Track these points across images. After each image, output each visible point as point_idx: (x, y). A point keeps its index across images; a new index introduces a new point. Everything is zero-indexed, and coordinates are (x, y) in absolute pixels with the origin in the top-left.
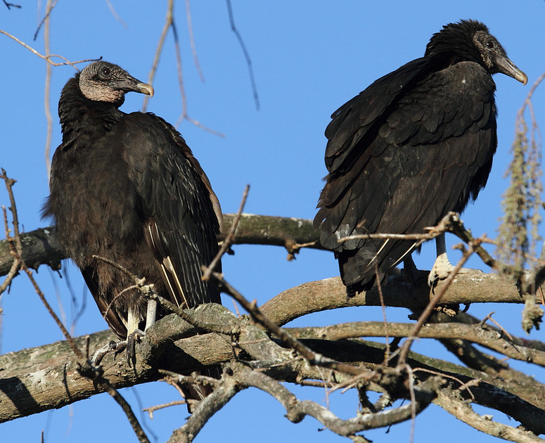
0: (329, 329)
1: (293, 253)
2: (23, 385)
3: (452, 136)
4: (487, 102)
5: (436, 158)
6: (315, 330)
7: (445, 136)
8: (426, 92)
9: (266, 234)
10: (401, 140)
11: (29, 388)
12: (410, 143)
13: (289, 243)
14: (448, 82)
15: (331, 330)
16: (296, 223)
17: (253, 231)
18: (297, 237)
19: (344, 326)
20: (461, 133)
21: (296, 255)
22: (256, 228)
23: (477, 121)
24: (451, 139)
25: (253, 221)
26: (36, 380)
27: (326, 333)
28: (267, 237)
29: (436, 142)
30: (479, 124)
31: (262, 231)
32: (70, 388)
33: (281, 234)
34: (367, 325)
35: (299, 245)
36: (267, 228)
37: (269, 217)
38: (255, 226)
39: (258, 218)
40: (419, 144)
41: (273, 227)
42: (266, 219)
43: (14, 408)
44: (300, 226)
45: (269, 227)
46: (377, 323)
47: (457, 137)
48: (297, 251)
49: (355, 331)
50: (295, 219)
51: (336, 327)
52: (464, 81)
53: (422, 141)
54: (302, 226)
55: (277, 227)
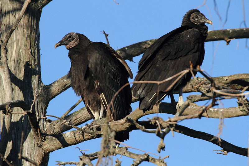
0: (228, 77)
1: (228, 43)
2: (63, 137)
3: (181, 56)
4: (197, 43)
5: (175, 64)
6: (224, 78)
7: (179, 56)
8: (174, 41)
9: (216, 37)
10: (162, 58)
11: (65, 138)
12: (166, 60)
13: (226, 39)
14: (182, 37)
15: (229, 77)
16: (229, 31)
17: (210, 37)
18: (229, 36)
19: (234, 76)
20: (184, 55)
21: (229, 43)
22: (212, 36)
23: (192, 50)
24: (181, 57)
25: (210, 33)
26: (67, 136)
27: (227, 78)
28: (216, 38)
29: (175, 59)
30: (193, 51)
31: (214, 37)
32: (76, 139)
33: (222, 36)
34: (242, 75)
35: (230, 40)
36: (216, 35)
37: (217, 31)
38: (211, 35)
39: (213, 32)
40: (169, 60)
41: (219, 34)
42: (216, 32)
43: (61, 145)
44: (230, 32)
45: (217, 35)
46: (245, 74)
47: (184, 56)
48: (229, 41)
49: (237, 77)
50: (228, 30)
51: (231, 76)
52: (189, 36)
53: (170, 58)
54: (231, 32)
55: (220, 34)
